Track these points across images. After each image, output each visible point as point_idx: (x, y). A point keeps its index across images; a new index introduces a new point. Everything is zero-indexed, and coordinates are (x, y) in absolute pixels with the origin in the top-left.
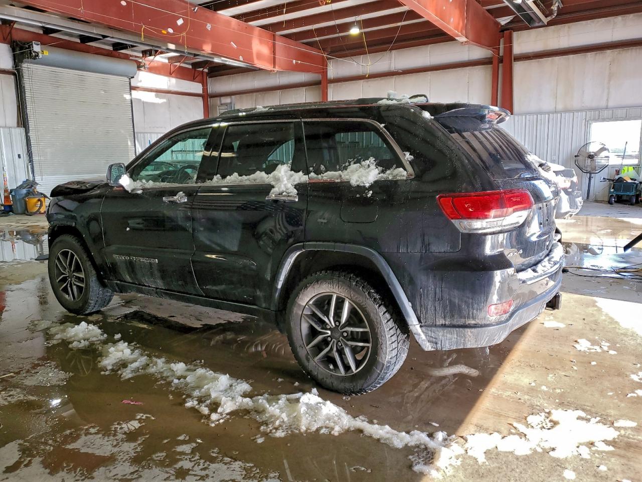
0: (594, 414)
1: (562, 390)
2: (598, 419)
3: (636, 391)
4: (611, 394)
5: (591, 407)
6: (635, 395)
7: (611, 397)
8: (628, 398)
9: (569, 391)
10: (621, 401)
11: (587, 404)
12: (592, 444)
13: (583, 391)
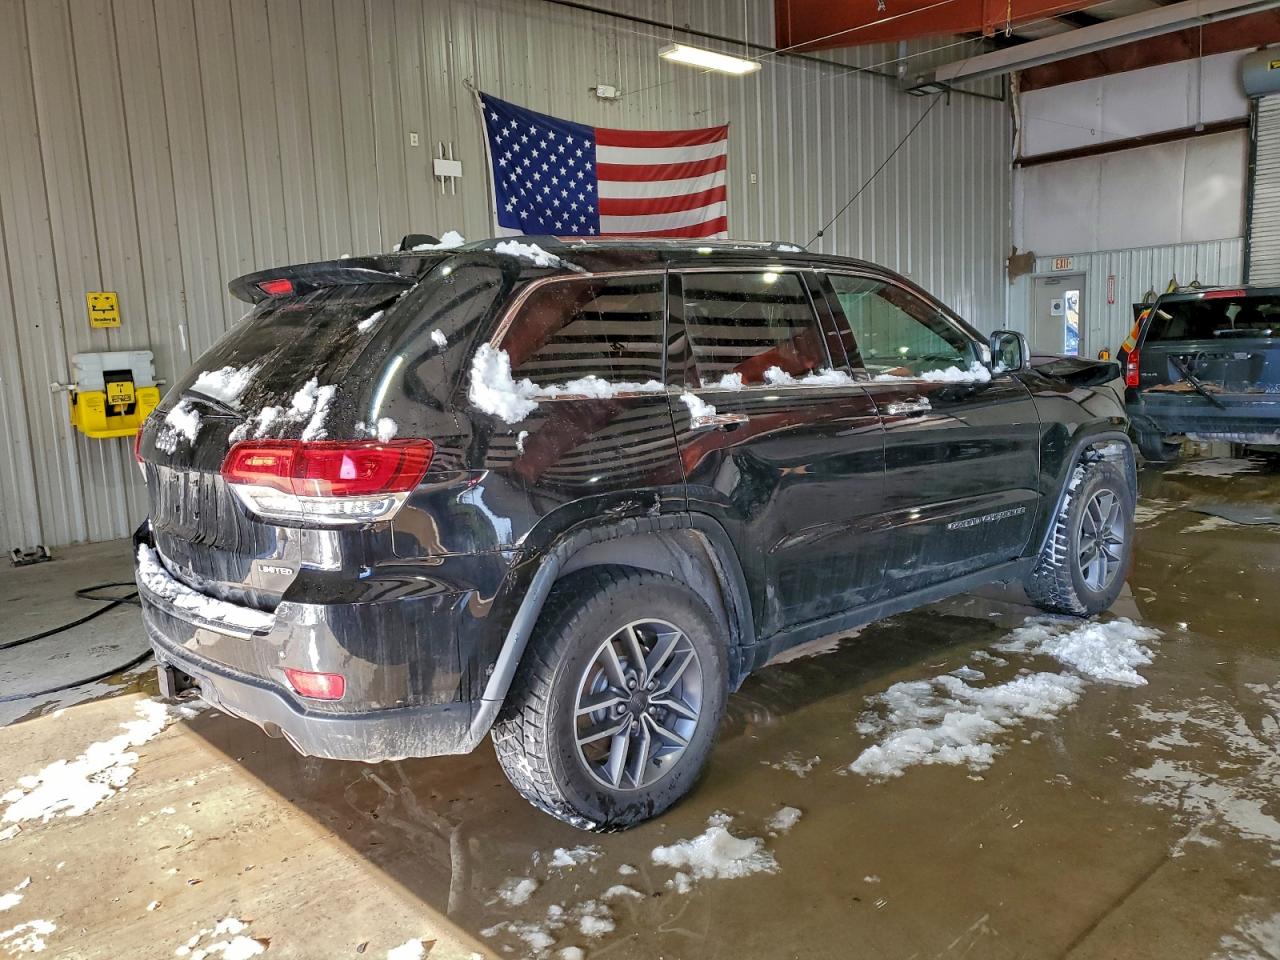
0: (55, 823)
1: (139, 824)
2: (45, 821)
3: (20, 897)
4: (60, 866)
5: (70, 829)
6: (17, 888)
7: (56, 861)
8: (25, 876)
9: (130, 829)
10: (32, 863)
11: (82, 828)
12: (26, 793)
13: (108, 842)
